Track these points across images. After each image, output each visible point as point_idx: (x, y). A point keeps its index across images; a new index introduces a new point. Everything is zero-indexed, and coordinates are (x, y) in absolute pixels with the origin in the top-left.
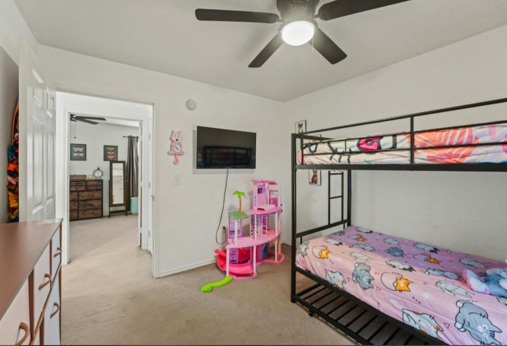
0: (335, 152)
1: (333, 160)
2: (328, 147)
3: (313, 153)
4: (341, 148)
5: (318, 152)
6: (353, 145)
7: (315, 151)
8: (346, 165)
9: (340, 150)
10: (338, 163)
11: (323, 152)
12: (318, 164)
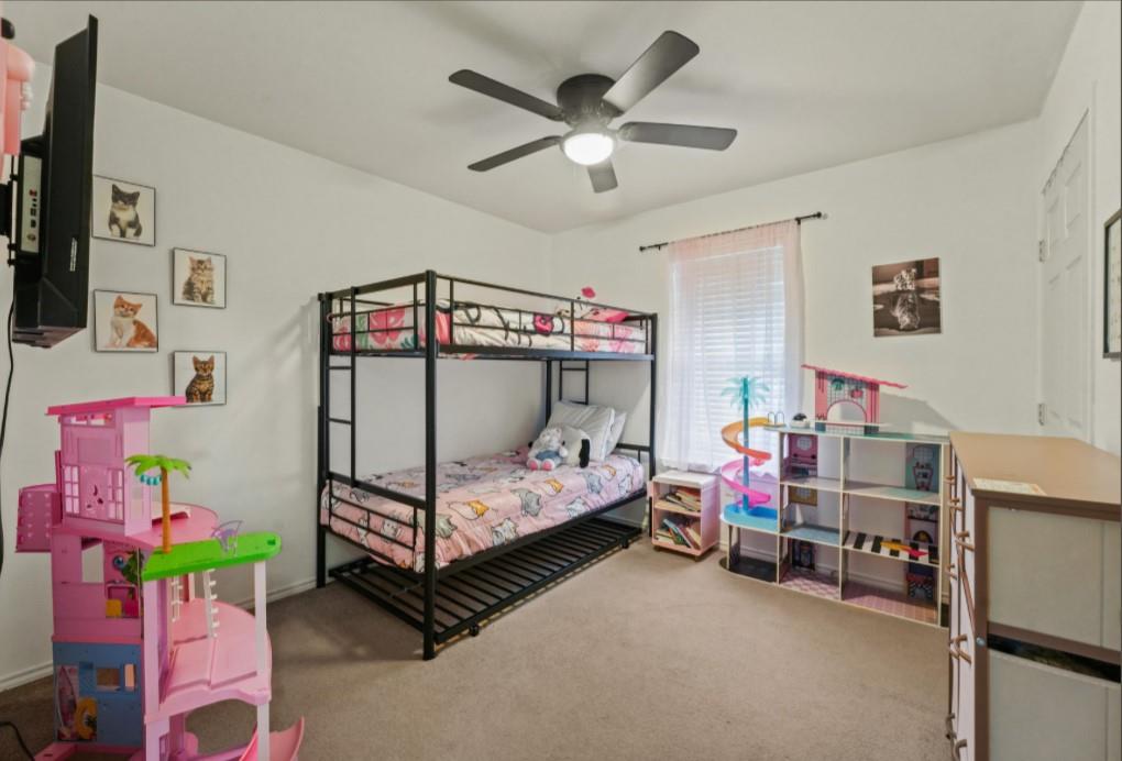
0: (506, 328)
1: (509, 340)
2: (497, 318)
3: (473, 324)
4: (514, 322)
5: (481, 322)
6: (528, 321)
7: (478, 319)
8: (526, 349)
9: (512, 326)
10: (516, 345)
11: (490, 325)
12: (485, 344)
